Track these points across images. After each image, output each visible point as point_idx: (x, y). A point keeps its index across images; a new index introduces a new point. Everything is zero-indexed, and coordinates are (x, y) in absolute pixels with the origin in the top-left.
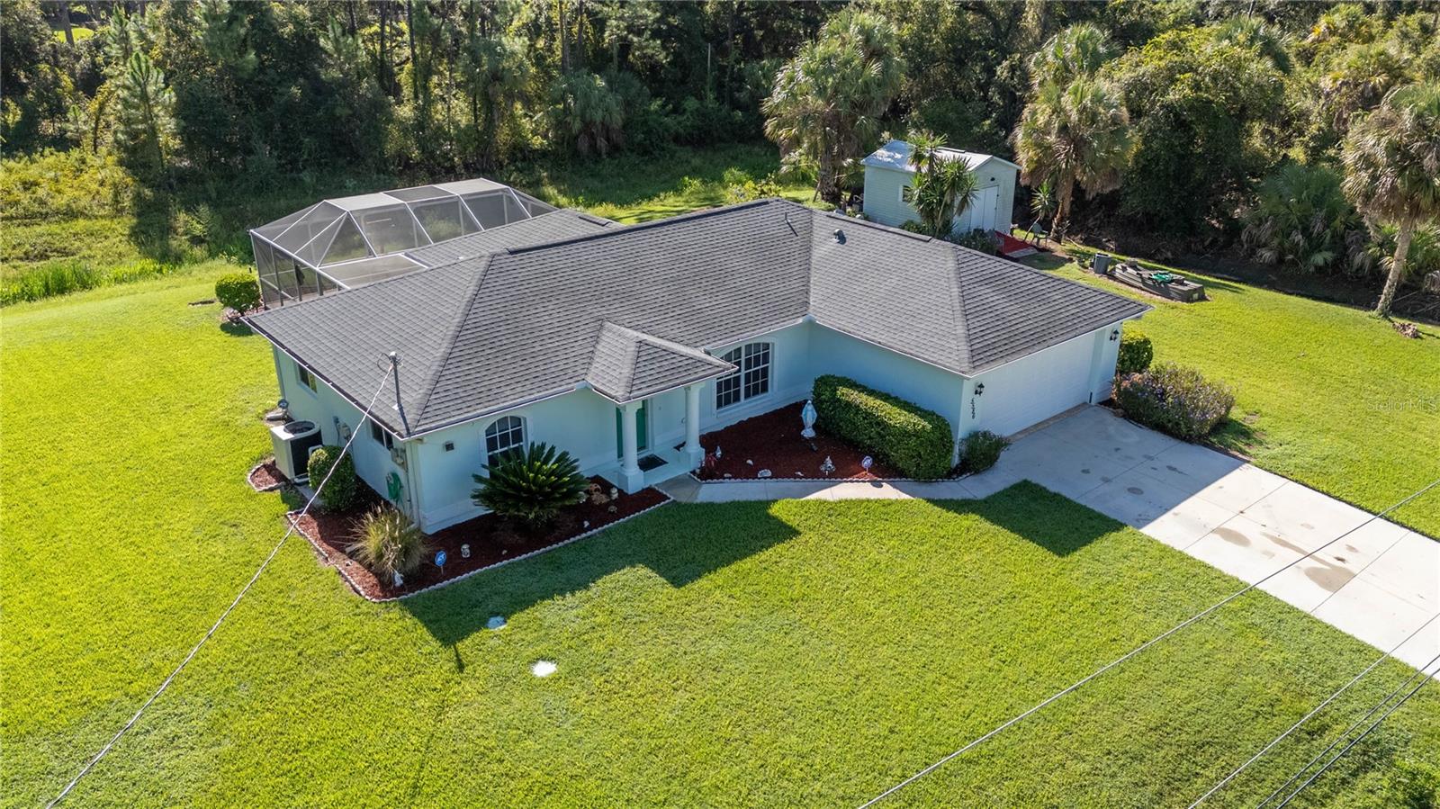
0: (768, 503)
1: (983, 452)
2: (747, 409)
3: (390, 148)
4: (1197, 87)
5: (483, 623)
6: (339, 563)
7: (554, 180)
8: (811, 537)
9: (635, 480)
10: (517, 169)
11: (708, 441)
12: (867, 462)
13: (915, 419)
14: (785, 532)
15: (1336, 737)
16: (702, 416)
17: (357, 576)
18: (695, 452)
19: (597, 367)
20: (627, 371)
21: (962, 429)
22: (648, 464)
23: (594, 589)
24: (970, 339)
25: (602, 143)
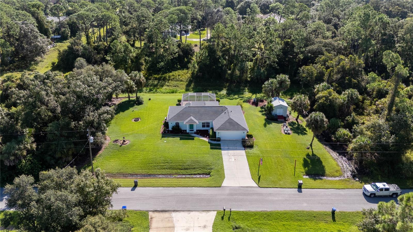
0: (195, 137)
2: (206, 129)
5: (165, 137)
9: (188, 131)
11: (198, 130)
12: (208, 137)
17: (162, 131)
21: (217, 136)
23: (174, 138)
24: (219, 128)
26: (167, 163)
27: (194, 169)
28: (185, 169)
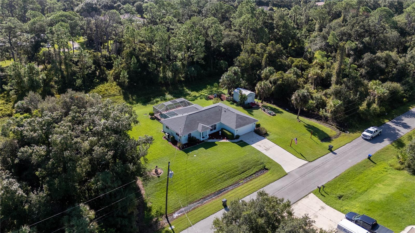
0: (215, 142)
1: (238, 137)
2: (214, 131)
3: (159, 81)
4: (282, 81)
5: (189, 152)
6: (175, 147)
7: (186, 86)
8: (219, 145)
9: (202, 139)
10: (179, 84)
11: (209, 135)
12: (225, 138)
13: (230, 133)
14: (216, 145)
15: (259, 162)
16: (209, 132)
17: (177, 148)
18: (208, 136)
19: (198, 128)
20: (201, 129)
21: (235, 134)
22: (203, 137)
23: (199, 149)
24: (236, 125)
25: (193, 79)
26: (223, 173)
27: (249, 169)
28: (243, 173)
